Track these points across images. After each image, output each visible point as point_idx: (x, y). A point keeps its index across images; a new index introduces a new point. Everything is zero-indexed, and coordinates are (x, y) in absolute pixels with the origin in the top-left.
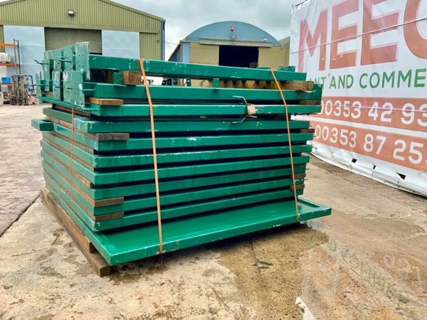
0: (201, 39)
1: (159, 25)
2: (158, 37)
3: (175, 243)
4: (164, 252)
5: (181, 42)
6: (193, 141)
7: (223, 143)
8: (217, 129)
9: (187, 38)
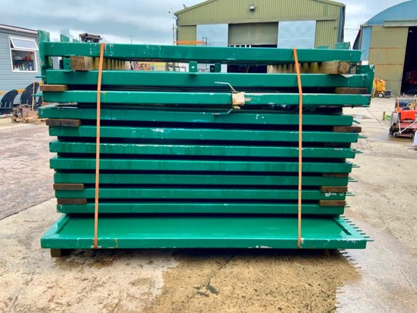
0: (386, 22)
1: (338, 10)
2: (336, 24)
3: (114, 240)
4: (100, 247)
5: (362, 27)
6: (159, 132)
7: (202, 137)
8: (195, 121)
9: (368, 22)
